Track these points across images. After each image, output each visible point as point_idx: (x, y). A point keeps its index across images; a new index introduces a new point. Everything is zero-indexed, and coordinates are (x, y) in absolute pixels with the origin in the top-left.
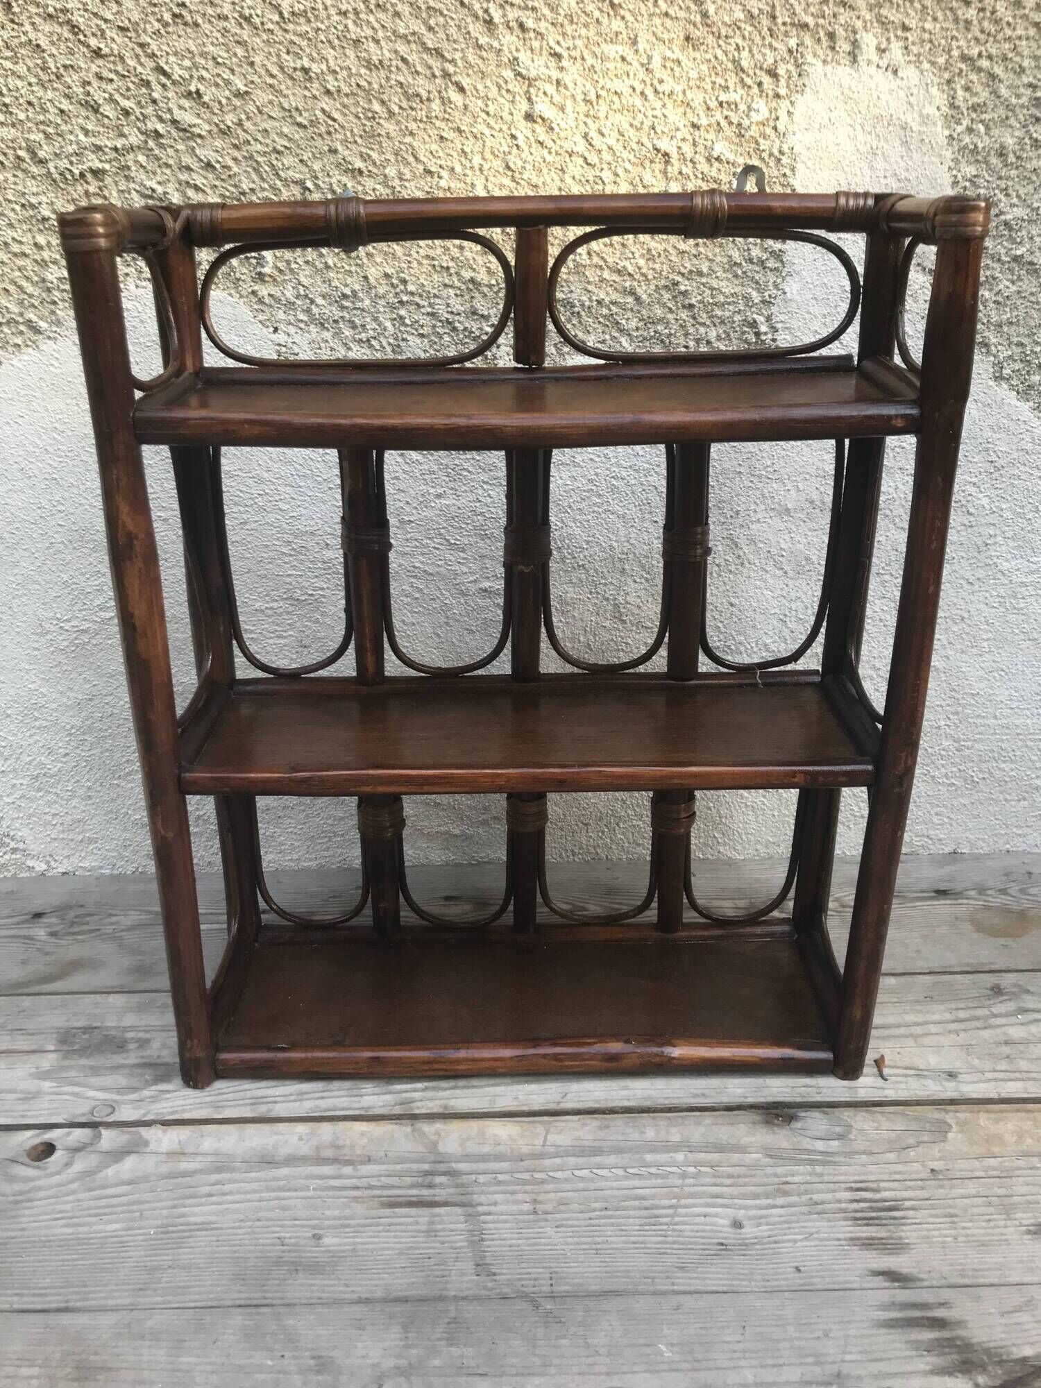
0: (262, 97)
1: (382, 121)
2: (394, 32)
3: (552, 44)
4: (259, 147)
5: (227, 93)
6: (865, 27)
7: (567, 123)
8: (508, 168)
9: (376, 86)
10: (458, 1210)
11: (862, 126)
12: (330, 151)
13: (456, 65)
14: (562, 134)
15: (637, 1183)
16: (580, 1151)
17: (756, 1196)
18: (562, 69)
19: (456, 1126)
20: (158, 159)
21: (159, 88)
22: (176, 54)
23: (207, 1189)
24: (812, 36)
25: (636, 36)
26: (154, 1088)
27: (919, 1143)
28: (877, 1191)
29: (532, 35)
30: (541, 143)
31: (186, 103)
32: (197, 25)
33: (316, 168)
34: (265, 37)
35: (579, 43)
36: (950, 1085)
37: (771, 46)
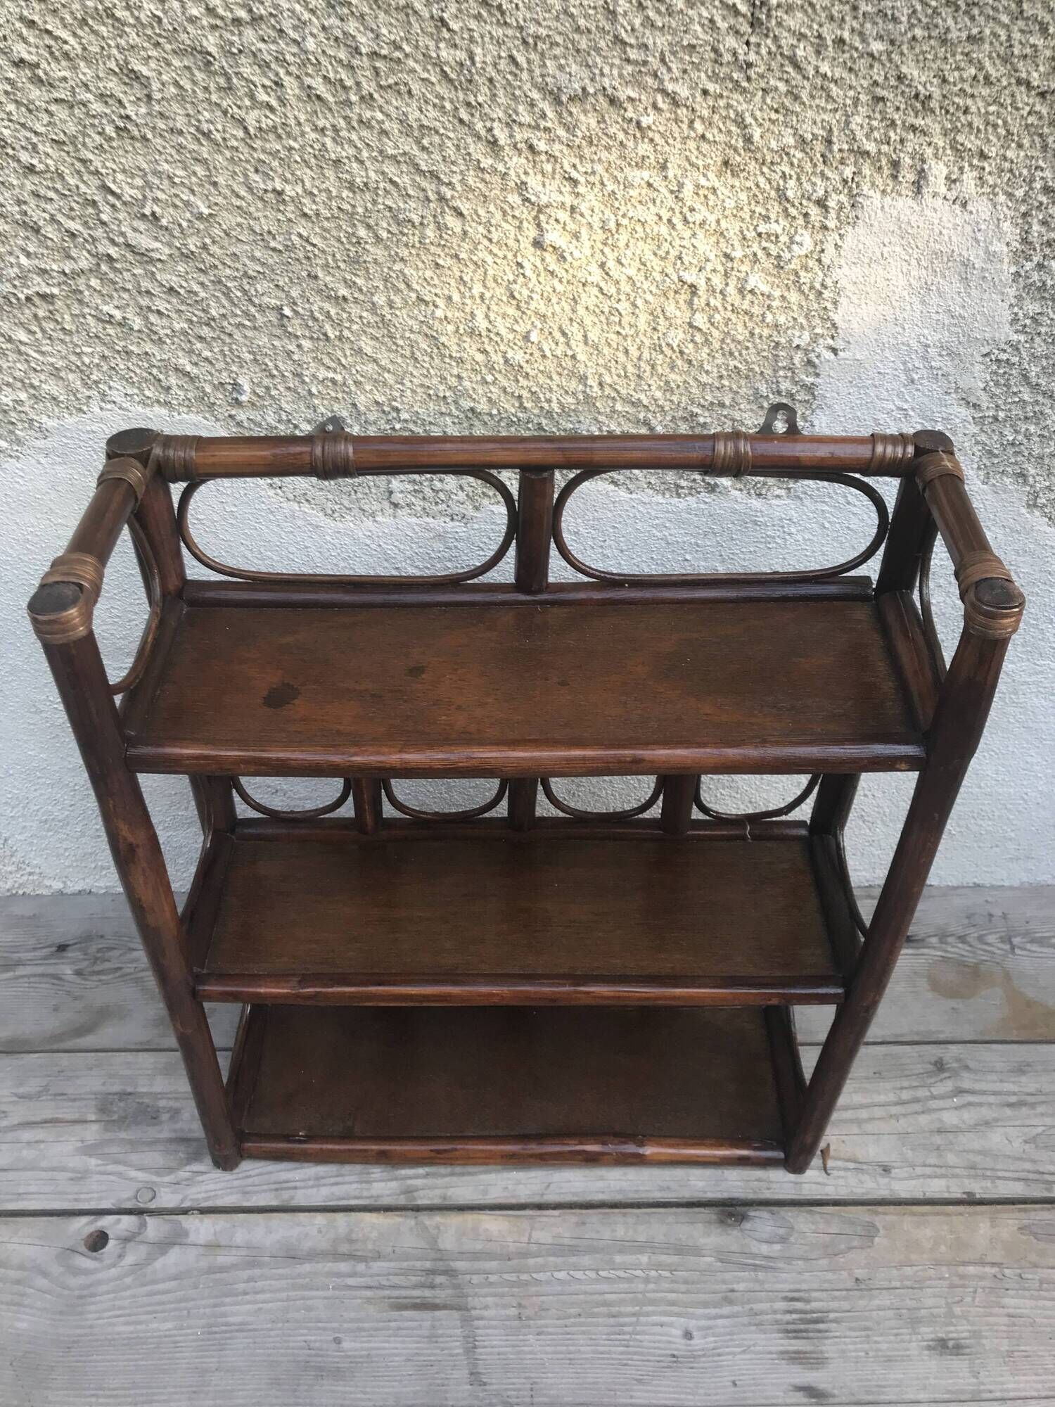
0: (229, 219)
1: (367, 247)
2: (381, 152)
3: (567, 167)
4: (228, 271)
5: (188, 215)
6: (936, 156)
7: (582, 252)
8: (514, 298)
9: (360, 210)
10: (456, 1314)
11: (918, 260)
12: (309, 275)
13: (453, 189)
14: (576, 264)
15: (604, 1287)
16: (558, 1250)
17: (706, 1305)
18: (578, 195)
19: (455, 1220)
20: (115, 283)
21: (107, 209)
22: (124, 171)
23: (241, 1286)
24: (873, 164)
25: (666, 161)
26: (188, 1168)
27: (850, 1248)
28: (808, 1301)
29: (544, 157)
30: (552, 273)
31: (142, 226)
32: (145, 138)
33: (294, 294)
34: (228, 154)
35: (599, 168)
36: (883, 1181)
37: (822, 174)
